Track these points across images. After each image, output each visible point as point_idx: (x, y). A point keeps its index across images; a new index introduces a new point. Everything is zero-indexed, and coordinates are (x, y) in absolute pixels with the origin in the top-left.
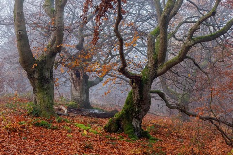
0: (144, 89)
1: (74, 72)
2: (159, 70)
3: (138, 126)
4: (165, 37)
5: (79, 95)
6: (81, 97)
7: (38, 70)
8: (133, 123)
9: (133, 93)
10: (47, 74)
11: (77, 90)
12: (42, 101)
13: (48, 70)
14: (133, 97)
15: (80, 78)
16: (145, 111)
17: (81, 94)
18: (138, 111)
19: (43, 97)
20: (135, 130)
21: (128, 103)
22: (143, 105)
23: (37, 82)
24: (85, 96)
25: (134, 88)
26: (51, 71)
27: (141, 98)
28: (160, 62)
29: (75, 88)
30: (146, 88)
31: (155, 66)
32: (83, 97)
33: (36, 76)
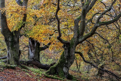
0: (71, 50)
1: (31, 41)
2: (80, 40)
3: (67, 72)
4: (84, 21)
5: (34, 56)
6: (34, 57)
7: (11, 37)
8: (64, 69)
9: (64, 53)
10: (16, 39)
11: (32, 52)
12: (13, 55)
13: (16, 37)
14: (65, 54)
15: (34, 45)
16: (71, 63)
17: (34, 55)
18: (67, 63)
19: (13, 53)
20: (65, 73)
21: (61, 58)
22: (70, 60)
23: (10, 44)
24: (37, 56)
25: (65, 49)
26: (18, 38)
27: (69, 55)
28: (81, 35)
29: (31, 51)
30: (72, 49)
31: (78, 37)
32: (36, 57)
33: (10, 39)
